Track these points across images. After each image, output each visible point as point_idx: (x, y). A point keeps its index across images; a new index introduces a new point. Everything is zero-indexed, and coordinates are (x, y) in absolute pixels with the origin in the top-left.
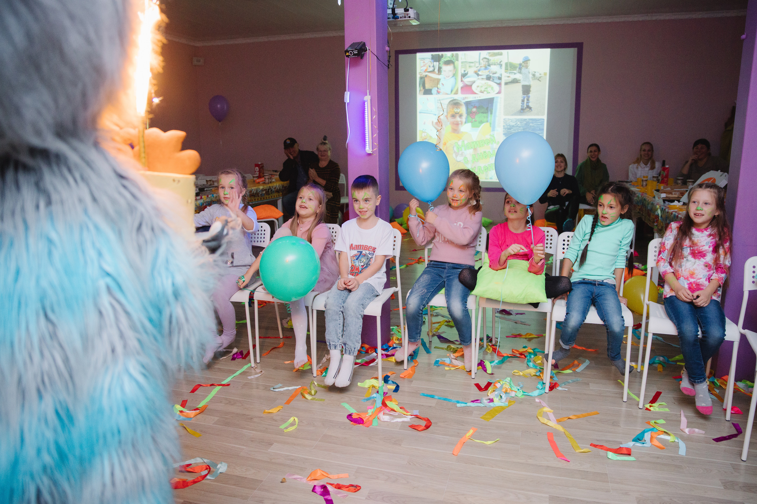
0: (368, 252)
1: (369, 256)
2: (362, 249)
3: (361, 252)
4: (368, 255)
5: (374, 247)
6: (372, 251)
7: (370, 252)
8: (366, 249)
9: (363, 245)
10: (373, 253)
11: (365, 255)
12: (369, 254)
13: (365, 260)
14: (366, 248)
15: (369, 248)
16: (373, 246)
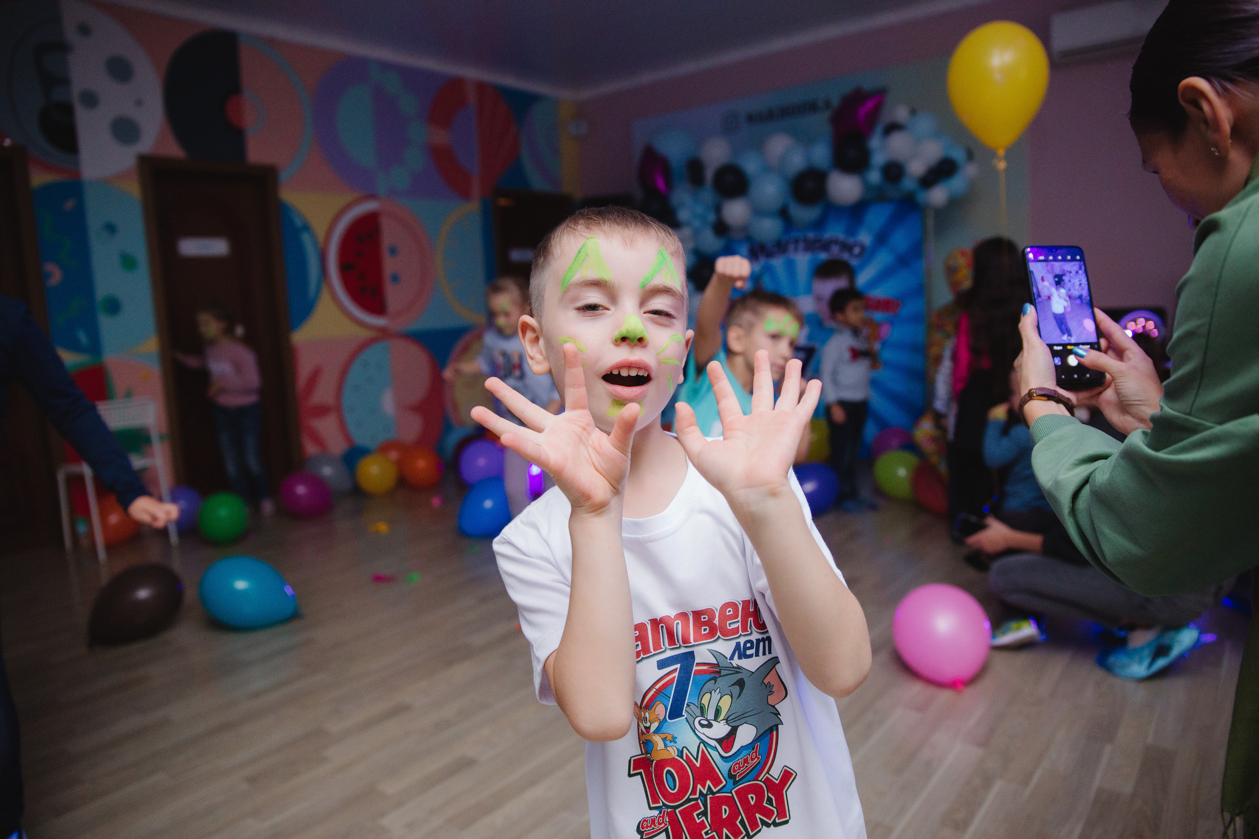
0: (725, 647)
1: (740, 662)
2: (686, 639)
3: (686, 660)
4: (736, 662)
6: (745, 629)
7: (742, 640)
8: (710, 633)
9: (683, 615)
10: (755, 636)
11: (716, 671)
12: (740, 651)
13: (726, 703)
15: (724, 617)
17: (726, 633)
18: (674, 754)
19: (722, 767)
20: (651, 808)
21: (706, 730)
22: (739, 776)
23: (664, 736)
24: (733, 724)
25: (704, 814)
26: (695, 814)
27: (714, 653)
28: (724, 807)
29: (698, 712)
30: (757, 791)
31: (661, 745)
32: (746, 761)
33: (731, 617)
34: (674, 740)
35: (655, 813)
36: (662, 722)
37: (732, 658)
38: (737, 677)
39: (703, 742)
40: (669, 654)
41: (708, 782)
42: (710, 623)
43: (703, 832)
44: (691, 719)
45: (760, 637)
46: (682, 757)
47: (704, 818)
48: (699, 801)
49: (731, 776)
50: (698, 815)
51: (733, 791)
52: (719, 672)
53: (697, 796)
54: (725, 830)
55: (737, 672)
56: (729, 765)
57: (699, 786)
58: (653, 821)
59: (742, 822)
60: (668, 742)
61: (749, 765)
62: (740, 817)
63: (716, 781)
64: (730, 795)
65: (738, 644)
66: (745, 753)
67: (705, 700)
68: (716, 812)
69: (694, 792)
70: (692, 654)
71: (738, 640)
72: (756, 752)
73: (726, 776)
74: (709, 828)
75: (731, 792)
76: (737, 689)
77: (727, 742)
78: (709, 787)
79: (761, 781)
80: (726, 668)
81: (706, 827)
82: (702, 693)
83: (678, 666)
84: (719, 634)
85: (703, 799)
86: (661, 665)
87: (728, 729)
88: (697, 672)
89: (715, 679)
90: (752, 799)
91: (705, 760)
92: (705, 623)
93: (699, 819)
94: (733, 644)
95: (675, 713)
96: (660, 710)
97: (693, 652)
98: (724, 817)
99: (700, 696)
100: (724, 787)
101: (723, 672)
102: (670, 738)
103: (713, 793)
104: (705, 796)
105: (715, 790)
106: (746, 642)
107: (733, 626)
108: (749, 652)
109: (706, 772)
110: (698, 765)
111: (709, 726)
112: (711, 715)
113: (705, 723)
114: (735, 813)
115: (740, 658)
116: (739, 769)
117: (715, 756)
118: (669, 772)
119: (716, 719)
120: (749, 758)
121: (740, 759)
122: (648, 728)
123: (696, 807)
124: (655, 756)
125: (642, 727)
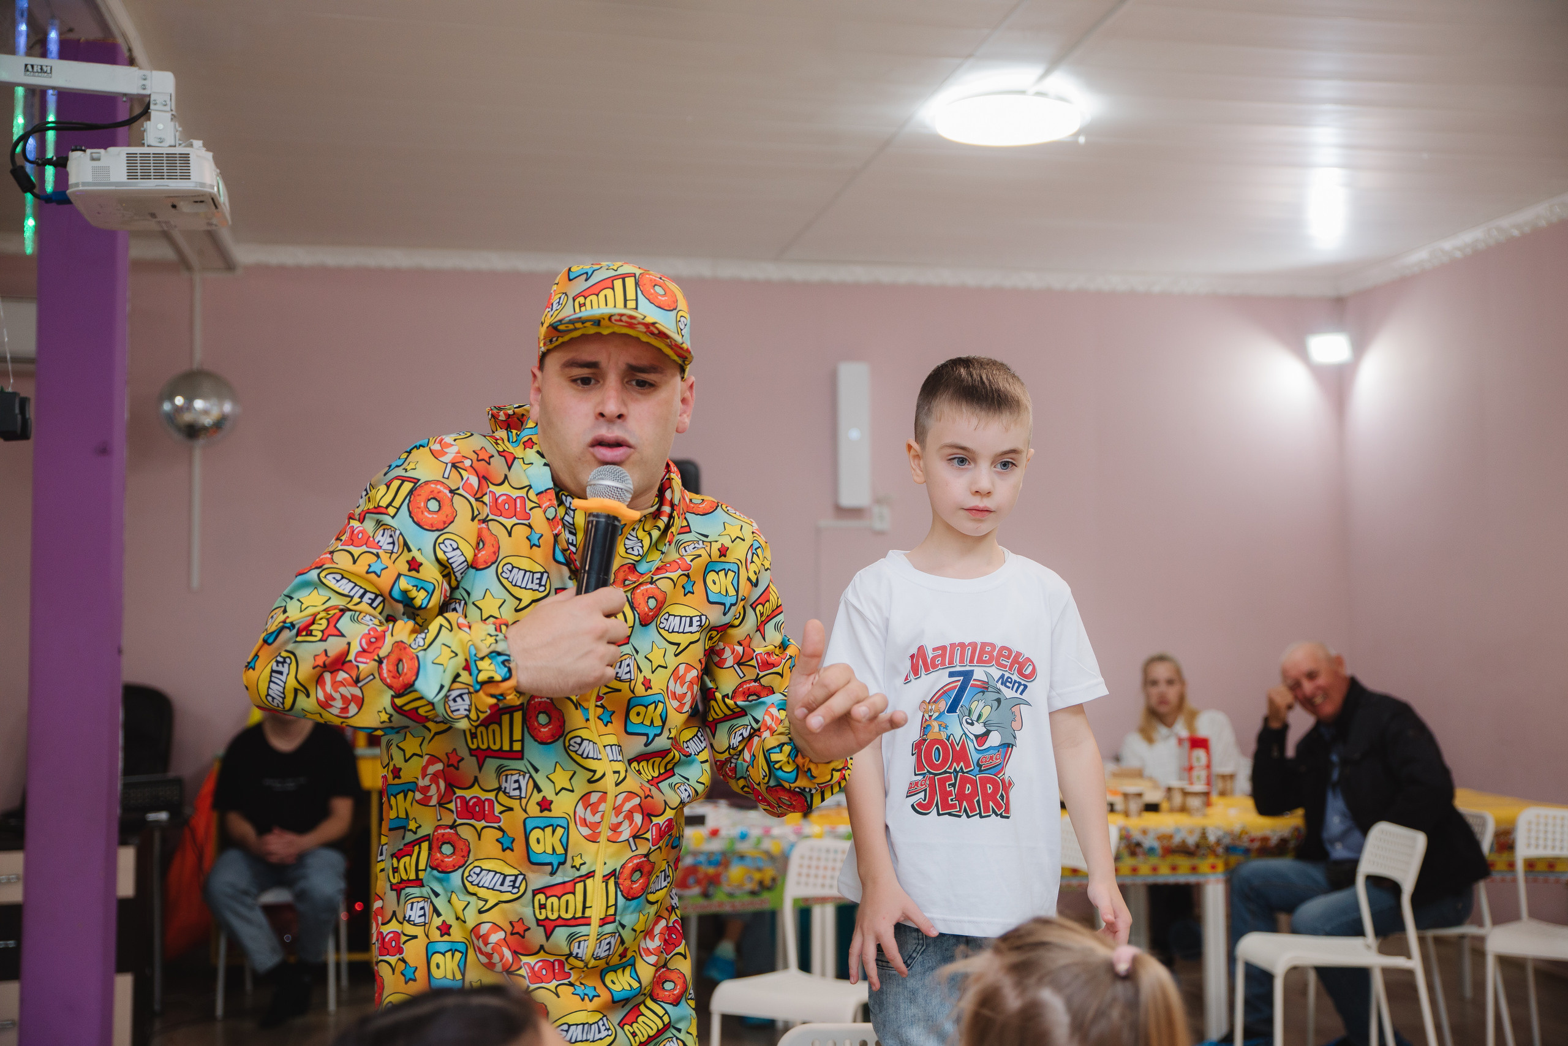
0: (996, 673)
1: (1003, 688)
2: (971, 661)
3: (967, 675)
4: (999, 685)
5: (1018, 654)
6: (1010, 669)
7: (1007, 675)
8: (989, 662)
9: (974, 645)
10: (1015, 677)
12: (1004, 681)
13: (986, 711)
14: (983, 653)
15: (1000, 654)
16: (1016, 647)
17: (998, 665)
18: (944, 737)
19: (974, 756)
20: (916, 775)
21: (969, 727)
22: (984, 767)
23: (940, 723)
24: (989, 728)
25: (954, 785)
26: (947, 784)
27: (989, 676)
28: (968, 785)
29: (967, 714)
30: (995, 784)
31: (937, 729)
32: (991, 758)
33: (1004, 656)
34: (946, 727)
35: (920, 778)
36: (941, 714)
37: (997, 682)
38: (996, 696)
39: (965, 734)
40: (958, 669)
41: (962, 764)
42: (990, 653)
43: (950, 798)
44: (961, 716)
45: (1018, 680)
46: (948, 741)
47: (952, 788)
48: (952, 774)
49: (978, 765)
50: (949, 785)
51: (977, 776)
52: (987, 688)
53: (952, 771)
54: (965, 803)
55: (999, 693)
56: (980, 756)
57: (955, 764)
58: (917, 784)
59: (978, 802)
60: (942, 728)
61: (993, 762)
62: (978, 798)
63: (968, 765)
64: (975, 778)
65: (1003, 676)
66: (991, 752)
67: (973, 706)
68: (962, 788)
69: (950, 767)
70: (972, 671)
71: (1004, 673)
72: (1000, 755)
73: (975, 764)
74: (954, 797)
75: (976, 777)
76: (995, 704)
77: (982, 738)
78: (962, 767)
79: (999, 778)
80: (993, 687)
81: (952, 796)
82: (973, 700)
83: (962, 678)
84: (994, 662)
85: (955, 774)
86: (951, 675)
87: (984, 730)
88: (973, 685)
89: (983, 692)
90: (990, 789)
91: (963, 747)
92: (987, 653)
93: (949, 788)
94: (1000, 673)
95: (952, 709)
96: (943, 705)
97: (973, 670)
98: (967, 792)
99: (971, 702)
100: (972, 770)
101: (990, 689)
102: (943, 725)
103: (964, 773)
104: (957, 773)
105: (965, 771)
106: (1008, 678)
107: (1003, 662)
108: (1008, 684)
109: (961, 755)
110: (958, 749)
111: (972, 724)
112: (975, 718)
113: (971, 722)
114: (975, 793)
115: (1002, 684)
116: (986, 761)
117: (971, 746)
118: (937, 748)
119: (977, 721)
120: (994, 757)
121: (988, 754)
122: (930, 717)
123: (950, 779)
124: (930, 737)
125: (927, 716)
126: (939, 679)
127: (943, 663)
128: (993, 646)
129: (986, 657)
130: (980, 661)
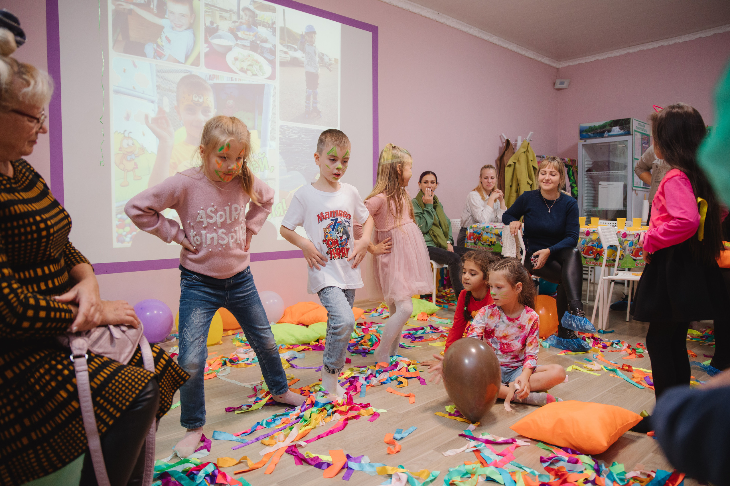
13: (342, 230)
15: (344, 213)
17: (344, 216)
18: (332, 238)
19: (339, 242)
27: (342, 220)
29: (337, 231)
30: (345, 249)
31: (330, 236)
32: (344, 242)
36: (330, 232)
39: (337, 237)
41: (337, 245)
42: (341, 213)
44: (335, 232)
49: (341, 245)
52: (341, 223)
56: (341, 242)
59: (341, 254)
60: (331, 235)
61: (344, 244)
63: (338, 245)
65: (345, 220)
67: (339, 229)
70: (337, 219)
73: (340, 244)
76: (344, 228)
77: (341, 237)
81: (336, 254)
82: (338, 227)
83: (335, 221)
86: (331, 220)
87: (341, 235)
88: (338, 223)
89: (340, 225)
90: (344, 251)
91: (337, 240)
95: (333, 230)
96: (330, 229)
100: (339, 246)
104: (336, 247)
109: (337, 242)
111: (339, 234)
112: (339, 232)
114: (340, 252)
115: (344, 222)
116: (342, 244)
117: (339, 239)
118: (330, 241)
122: (327, 233)
123: (334, 249)
124: (328, 239)
125: (326, 233)
126: (328, 222)
127: (329, 217)
128: (342, 211)
129: (340, 215)
130: (339, 216)
